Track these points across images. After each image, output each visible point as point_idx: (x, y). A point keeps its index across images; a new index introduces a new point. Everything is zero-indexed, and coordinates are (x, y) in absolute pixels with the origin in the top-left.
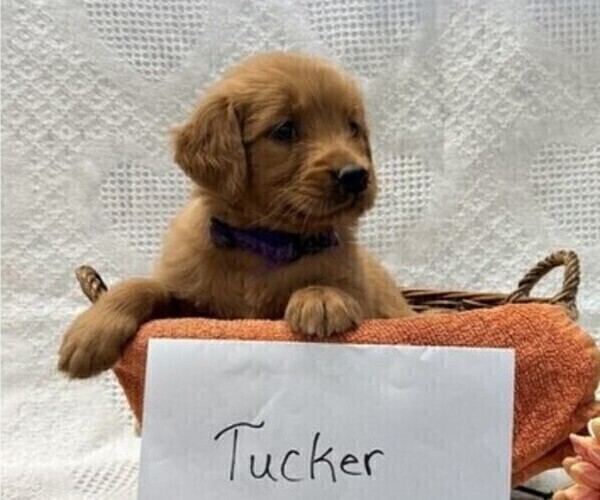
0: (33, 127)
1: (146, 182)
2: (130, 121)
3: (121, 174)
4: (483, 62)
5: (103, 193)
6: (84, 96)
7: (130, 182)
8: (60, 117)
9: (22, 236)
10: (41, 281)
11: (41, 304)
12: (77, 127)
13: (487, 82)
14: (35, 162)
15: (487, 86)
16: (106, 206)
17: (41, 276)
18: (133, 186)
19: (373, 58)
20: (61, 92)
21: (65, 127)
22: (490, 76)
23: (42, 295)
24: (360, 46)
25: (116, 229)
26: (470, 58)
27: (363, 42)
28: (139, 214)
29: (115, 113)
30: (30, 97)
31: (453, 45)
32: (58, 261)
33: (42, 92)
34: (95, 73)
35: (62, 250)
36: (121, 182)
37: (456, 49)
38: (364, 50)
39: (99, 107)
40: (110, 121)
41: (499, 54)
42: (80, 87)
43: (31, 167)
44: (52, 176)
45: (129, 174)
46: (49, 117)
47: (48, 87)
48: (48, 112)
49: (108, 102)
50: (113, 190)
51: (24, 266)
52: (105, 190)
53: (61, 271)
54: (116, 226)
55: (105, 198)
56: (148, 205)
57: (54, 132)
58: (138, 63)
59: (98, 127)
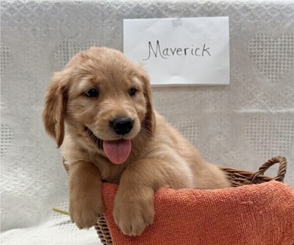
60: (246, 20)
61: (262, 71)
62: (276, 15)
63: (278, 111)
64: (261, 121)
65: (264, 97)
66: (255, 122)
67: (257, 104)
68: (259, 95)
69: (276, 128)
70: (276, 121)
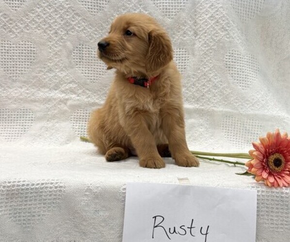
0: (50, 29)
1: (89, 51)
2: (84, 29)
3: (80, 48)
4: (211, 17)
5: (73, 54)
6: (69, 19)
7: (83, 51)
8: (60, 26)
9: (45, 68)
10: (50, 84)
11: (50, 92)
12: (66, 30)
13: (212, 24)
14: (50, 42)
15: (212, 25)
16: (74, 59)
17: (50, 82)
18: (84, 52)
19: (172, 12)
20: (61, 17)
21: (62, 29)
22: (213, 22)
23: (50, 89)
24: (168, 7)
25: (77, 67)
26: (206, 15)
27: (169, 6)
28: (86, 62)
29: (79, 25)
30: (50, 18)
31: (201, 9)
32: (56, 78)
33: (54, 16)
34: (73, 11)
35: (58, 74)
36: (80, 51)
37: (202, 11)
38: (169, 9)
39: (74, 23)
40: (77, 28)
41: (217, 14)
42: (68, 15)
43: (49, 43)
44: (56, 47)
45: (83, 48)
46: (56, 25)
47: (56, 15)
48: (56, 24)
49: (77, 21)
50: (77, 53)
51: (45, 79)
52: (74, 53)
53: (57, 81)
54: (77, 66)
55: (74, 56)
56: (89, 60)
57: (58, 31)
58: (89, 8)
59: (73, 30)
60: (223, 38)
61: (235, 80)
63: (247, 113)
66: (229, 120)
68: (232, 99)
69: (245, 126)
70: (246, 121)
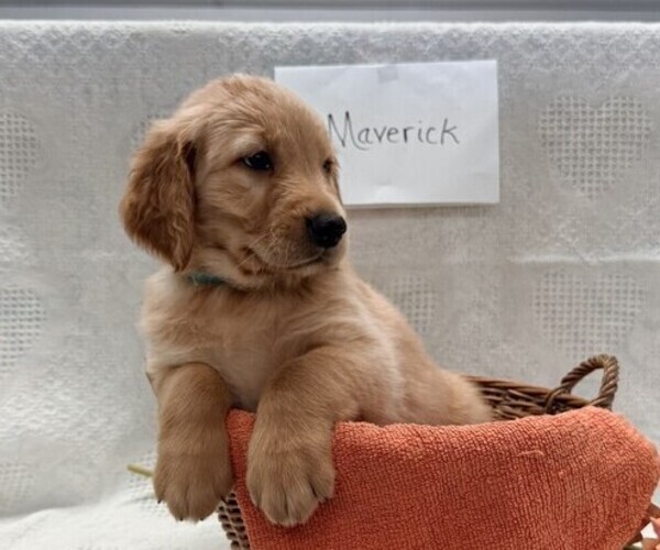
60: (534, 68)
61: (567, 174)
62: (596, 57)
63: (602, 259)
64: (567, 279)
65: (573, 230)
66: (554, 283)
67: (558, 244)
68: (562, 226)
69: (598, 294)
70: (599, 281)
